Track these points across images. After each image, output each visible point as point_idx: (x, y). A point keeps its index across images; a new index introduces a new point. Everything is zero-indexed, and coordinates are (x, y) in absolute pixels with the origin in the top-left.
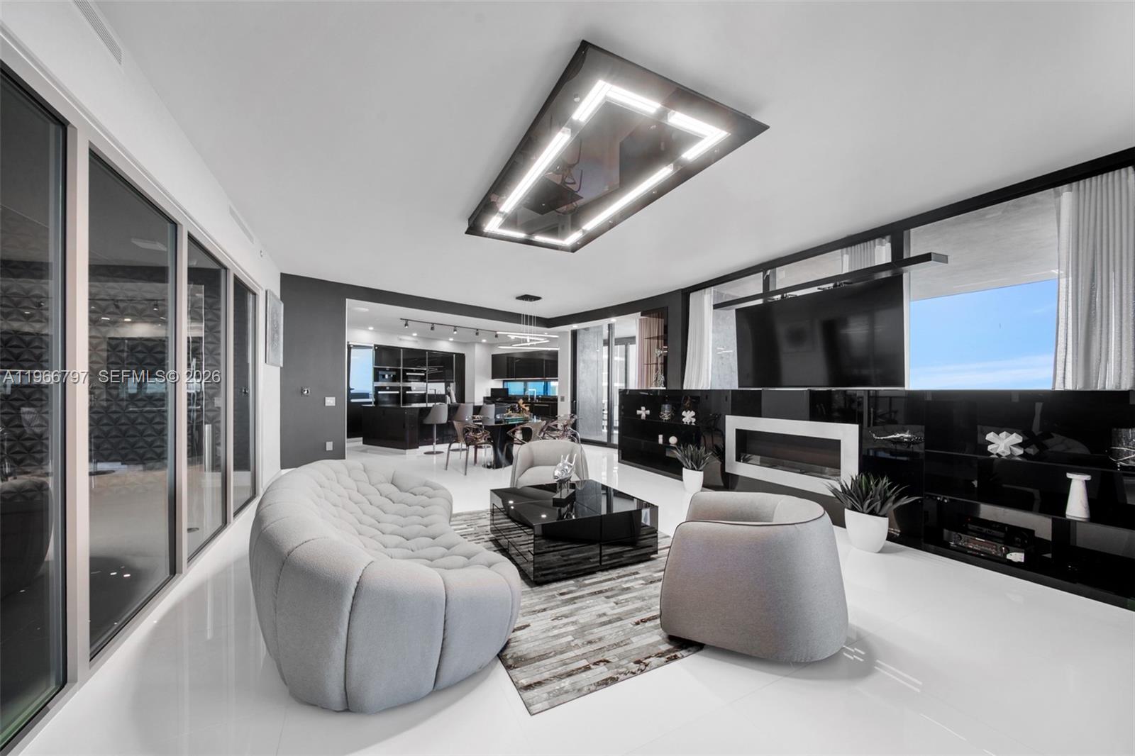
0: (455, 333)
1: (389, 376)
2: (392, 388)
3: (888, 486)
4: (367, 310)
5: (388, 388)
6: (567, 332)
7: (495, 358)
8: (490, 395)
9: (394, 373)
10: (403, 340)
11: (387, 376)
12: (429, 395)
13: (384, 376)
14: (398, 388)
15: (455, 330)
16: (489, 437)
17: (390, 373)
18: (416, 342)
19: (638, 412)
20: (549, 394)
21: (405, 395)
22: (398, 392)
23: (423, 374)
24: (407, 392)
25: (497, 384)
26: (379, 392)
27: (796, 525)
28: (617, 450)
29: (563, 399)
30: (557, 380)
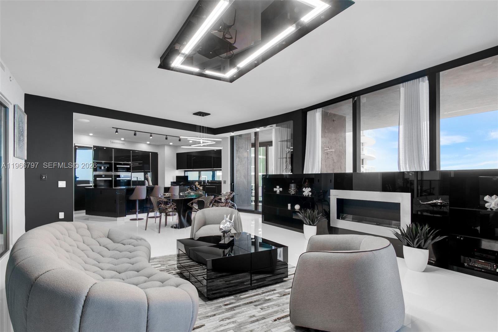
0: (151, 137)
1: (104, 167)
2: (106, 176)
3: (428, 230)
4: (89, 121)
5: (103, 176)
6: (228, 137)
7: (179, 156)
8: (175, 181)
9: (108, 166)
10: (114, 143)
11: (103, 168)
12: (133, 181)
13: (100, 168)
14: (111, 176)
15: (151, 136)
16: (176, 207)
17: (105, 165)
18: (124, 144)
19: (275, 189)
20: (215, 180)
21: (116, 181)
22: (111, 179)
23: (129, 166)
24: (117, 179)
25: (180, 173)
26: (97, 179)
27: (373, 252)
28: (261, 216)
29: (225, 182)
30: (221, 170)
